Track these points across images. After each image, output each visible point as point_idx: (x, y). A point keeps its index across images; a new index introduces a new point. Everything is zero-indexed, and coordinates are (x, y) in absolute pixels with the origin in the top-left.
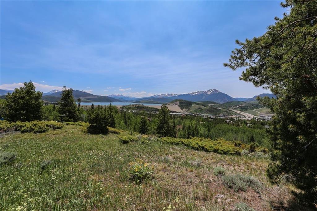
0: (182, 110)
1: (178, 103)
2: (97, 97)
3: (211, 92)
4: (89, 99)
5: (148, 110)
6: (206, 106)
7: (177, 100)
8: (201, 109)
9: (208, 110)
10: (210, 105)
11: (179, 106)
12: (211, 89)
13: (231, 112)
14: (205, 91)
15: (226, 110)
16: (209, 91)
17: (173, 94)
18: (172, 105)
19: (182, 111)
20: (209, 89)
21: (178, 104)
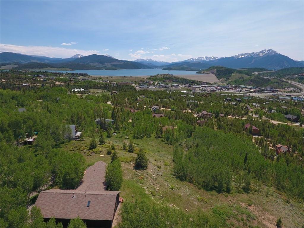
0: (219, 79)
1: (215, 70)
2: (123, 63)
3: (264, 54)
4: (114, 65)
5: (177, 81)
6: (251, 76)
7: (214, 68)
8: (243, 79)
9: (251, 81)
10: (256, 73)
11: (216, 75)
12: (265, 50)
13: (284, 83)
14: (256, 53)
15: (278, 81)
16: (261, 52)
17: (212, 57)
18: (208, 74)
19: (218, 81)
20: (262, 50)
21: (215, 73)
